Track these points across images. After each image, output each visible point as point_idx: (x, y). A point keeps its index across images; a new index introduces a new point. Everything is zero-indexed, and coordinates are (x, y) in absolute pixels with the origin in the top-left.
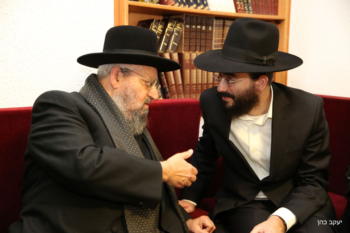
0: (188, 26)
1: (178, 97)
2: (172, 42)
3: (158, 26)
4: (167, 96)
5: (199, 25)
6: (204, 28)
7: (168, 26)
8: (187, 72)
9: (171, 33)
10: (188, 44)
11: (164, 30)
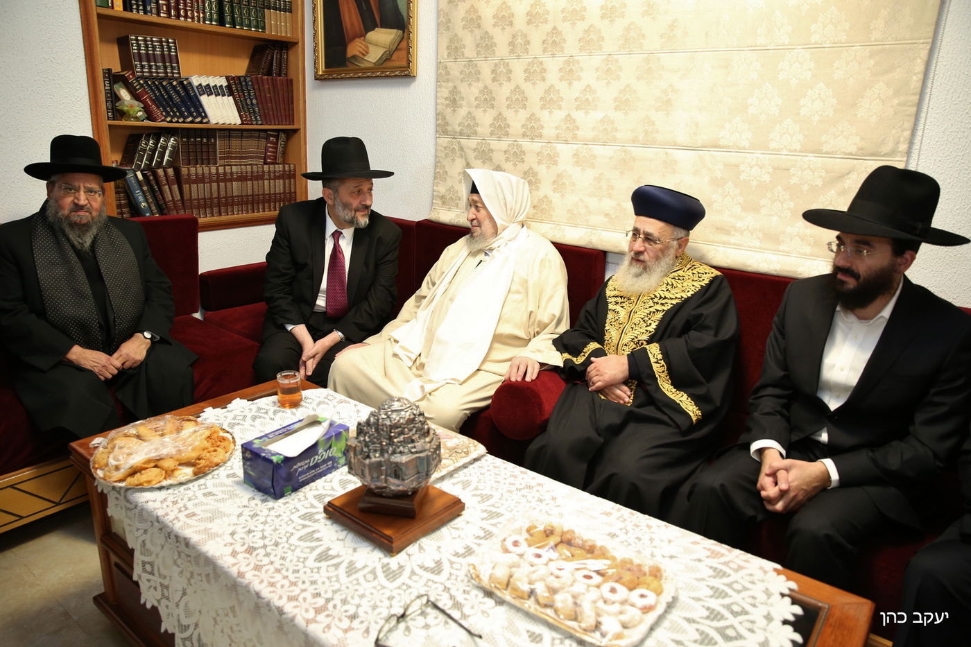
0: (185, 139)
1: (178, 213)
2: (166, 158)
3: (149, 141)
4: (164, 212)
5: (198, 138)
6: (205, 140)
7: (161, 141)
8: (186, 187)
9: (165, 148)
10: (187, 158)
11: (156, 145)
